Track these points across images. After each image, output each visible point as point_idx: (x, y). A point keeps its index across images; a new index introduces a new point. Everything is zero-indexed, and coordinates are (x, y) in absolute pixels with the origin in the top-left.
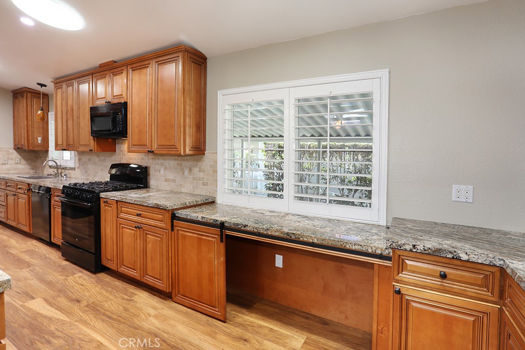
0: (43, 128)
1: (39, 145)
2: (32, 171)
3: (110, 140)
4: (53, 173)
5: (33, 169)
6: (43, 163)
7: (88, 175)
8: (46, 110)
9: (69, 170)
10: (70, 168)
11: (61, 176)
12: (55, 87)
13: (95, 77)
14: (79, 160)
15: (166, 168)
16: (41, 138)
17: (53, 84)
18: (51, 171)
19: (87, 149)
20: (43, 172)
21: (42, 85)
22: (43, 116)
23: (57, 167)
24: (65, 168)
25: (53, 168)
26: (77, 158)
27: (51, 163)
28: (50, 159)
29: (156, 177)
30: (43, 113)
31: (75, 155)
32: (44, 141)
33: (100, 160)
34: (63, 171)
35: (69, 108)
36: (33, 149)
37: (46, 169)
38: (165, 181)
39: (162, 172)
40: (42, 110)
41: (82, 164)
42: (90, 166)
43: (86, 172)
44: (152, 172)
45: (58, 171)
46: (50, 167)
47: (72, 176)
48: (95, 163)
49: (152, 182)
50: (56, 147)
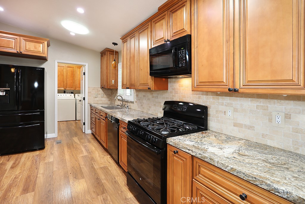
0: (115, 74)
1: (112, 86)
2: (109, 102)
3: (164, 79)
4: (120, 105)
5: (110, 101)
6: (115, 97)
7: (143, 108)
8: (117, 61)
9: (129, 103)
10: (130, 101)
11: (125, 107)
12: (123, 42)
13: (154, 22)
14: (137, 96)
15: (236, 110)
16: (114, 81)
17: (121, 40)
18: (119, 103)
19: (146, 88)
20: (115, 103)
21: (115, 44)
22: (115, 65)
23: (123, 100)
24: (127, 102)
25: (120, 101)
26: (135, 94)
27: (119, 98)
28: (119, 95)
29: (219, 119)
30: (115, 63)
31: (134, 92)
32: (115, 83)
33: (153, 97)
34: (126, 103)
35: (132, 56)
36: (110, 88)
37: (116, 101)
38: (234, 126)
39: (229, 113)
40: (115, 61)
41: (139, 100)
42: (145, 101)
43: (142, 105)
44: (211, 112)
45: (123, 103)
46: (119, 100)
47: (132, 108)
48: (149, 99)
49: (212, 123)
50: (122, 86)
